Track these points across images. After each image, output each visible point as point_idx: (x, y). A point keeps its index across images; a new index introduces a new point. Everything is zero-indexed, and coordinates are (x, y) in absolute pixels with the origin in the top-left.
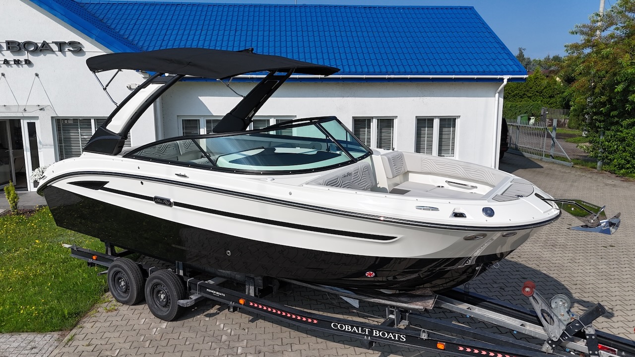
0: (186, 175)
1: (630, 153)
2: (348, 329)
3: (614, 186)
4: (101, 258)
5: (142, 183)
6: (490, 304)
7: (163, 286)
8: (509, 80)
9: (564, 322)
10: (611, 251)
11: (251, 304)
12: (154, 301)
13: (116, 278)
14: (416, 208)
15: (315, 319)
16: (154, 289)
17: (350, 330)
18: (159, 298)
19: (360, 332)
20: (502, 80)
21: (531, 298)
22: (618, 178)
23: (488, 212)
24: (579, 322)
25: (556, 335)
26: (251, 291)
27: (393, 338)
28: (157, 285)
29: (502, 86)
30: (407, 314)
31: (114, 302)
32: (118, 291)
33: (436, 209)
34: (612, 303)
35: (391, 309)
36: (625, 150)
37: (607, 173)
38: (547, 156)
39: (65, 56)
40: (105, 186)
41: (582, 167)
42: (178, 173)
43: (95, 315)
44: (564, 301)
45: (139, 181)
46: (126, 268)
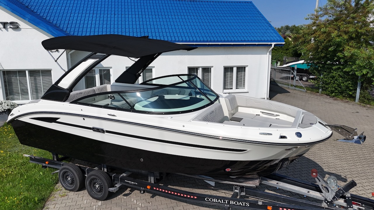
0: (115, 115)
1: (338, 85)
2: (215, 201)
3: (330, 103)
4: (51, 162)
5: (84, 119)
6: (288, 180)
7: (97, 180)
8: (275, 45)
9: (334, 191)
10: (338, 142)
11: (155, 188)
12: (92, 189)
13: (65, 176)
14: (260, 134)
15: (195, 196)
16: (91, 182)
17: (217, 201)
18: (95, 187)
19: (222, 202)
20: (271, 45)
21: (316, 179)
22: (331, 98)
23: (299, 135)
24: (342, 191)
25: (330, 198)
26: (151, 180)
27: (242, 205)
28: (93, 179)
29: (271, 48)
30: (244, 189)
31: (64, 190)
32: (66, 183)
33: (271, 134)
34: (345, 173)
35: (236, 187)
36: (335, 83)
37: (325, 95)
38: (292, 85)
39: (8, 31)
40: (57, 121)
41: (311, 92)
42: (110, 114)
43: (54, 199)
44: (334, 180)
45: (82, 118)
46: (72, 169)
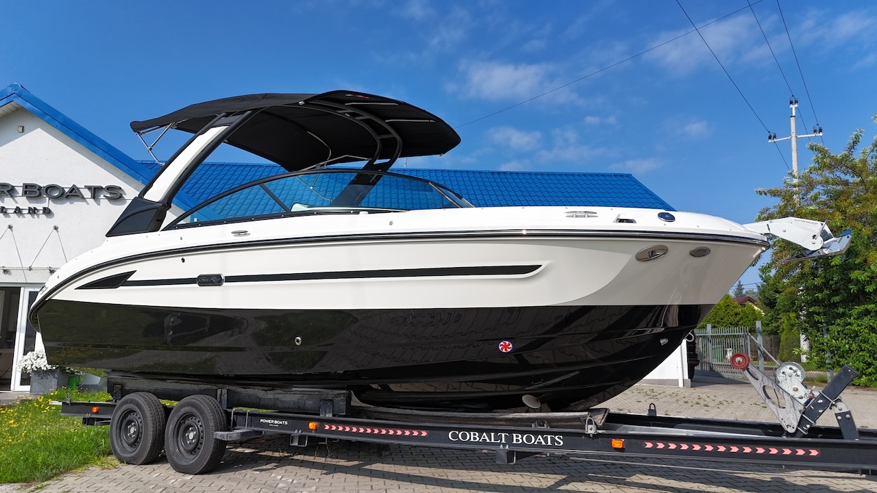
0: (247, 231)
2: (475, 438)
4: (104, 406)
5: (183, 260)
7: (194, 417)
9: (800, 400)
11: (327, 427)
12: (178, 445)
13: (124, 422)
15: (424, 430)
16: (180, 425)
17: (478, 439)
18: (185, 438)
19: (493, 441)
23: (667, 216)
24: (822, 397)
25: (791, 422)
27: (544, 443)
28: (187, 416)
40: (131, 279)
43: (83, 472)
44: (794, 368)
45: (179, 258)
